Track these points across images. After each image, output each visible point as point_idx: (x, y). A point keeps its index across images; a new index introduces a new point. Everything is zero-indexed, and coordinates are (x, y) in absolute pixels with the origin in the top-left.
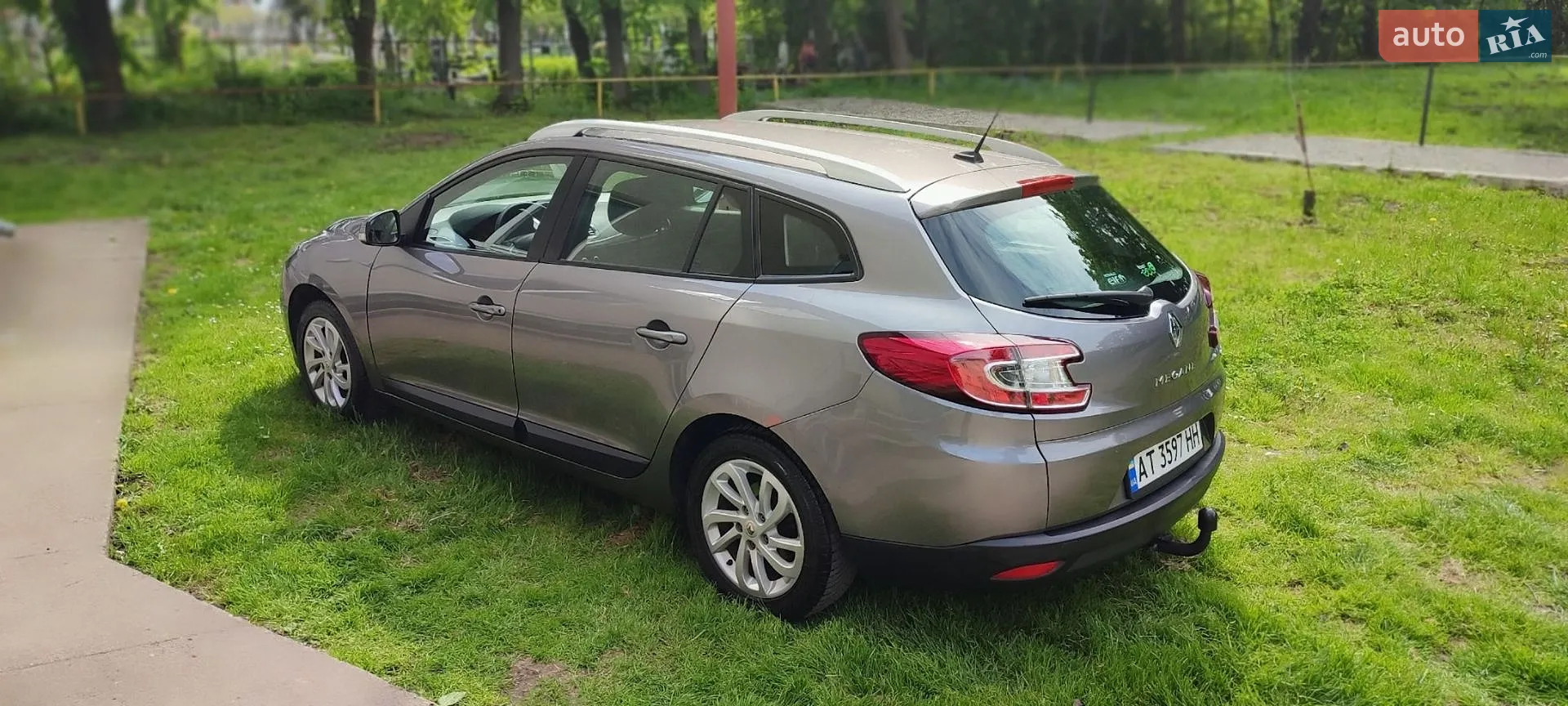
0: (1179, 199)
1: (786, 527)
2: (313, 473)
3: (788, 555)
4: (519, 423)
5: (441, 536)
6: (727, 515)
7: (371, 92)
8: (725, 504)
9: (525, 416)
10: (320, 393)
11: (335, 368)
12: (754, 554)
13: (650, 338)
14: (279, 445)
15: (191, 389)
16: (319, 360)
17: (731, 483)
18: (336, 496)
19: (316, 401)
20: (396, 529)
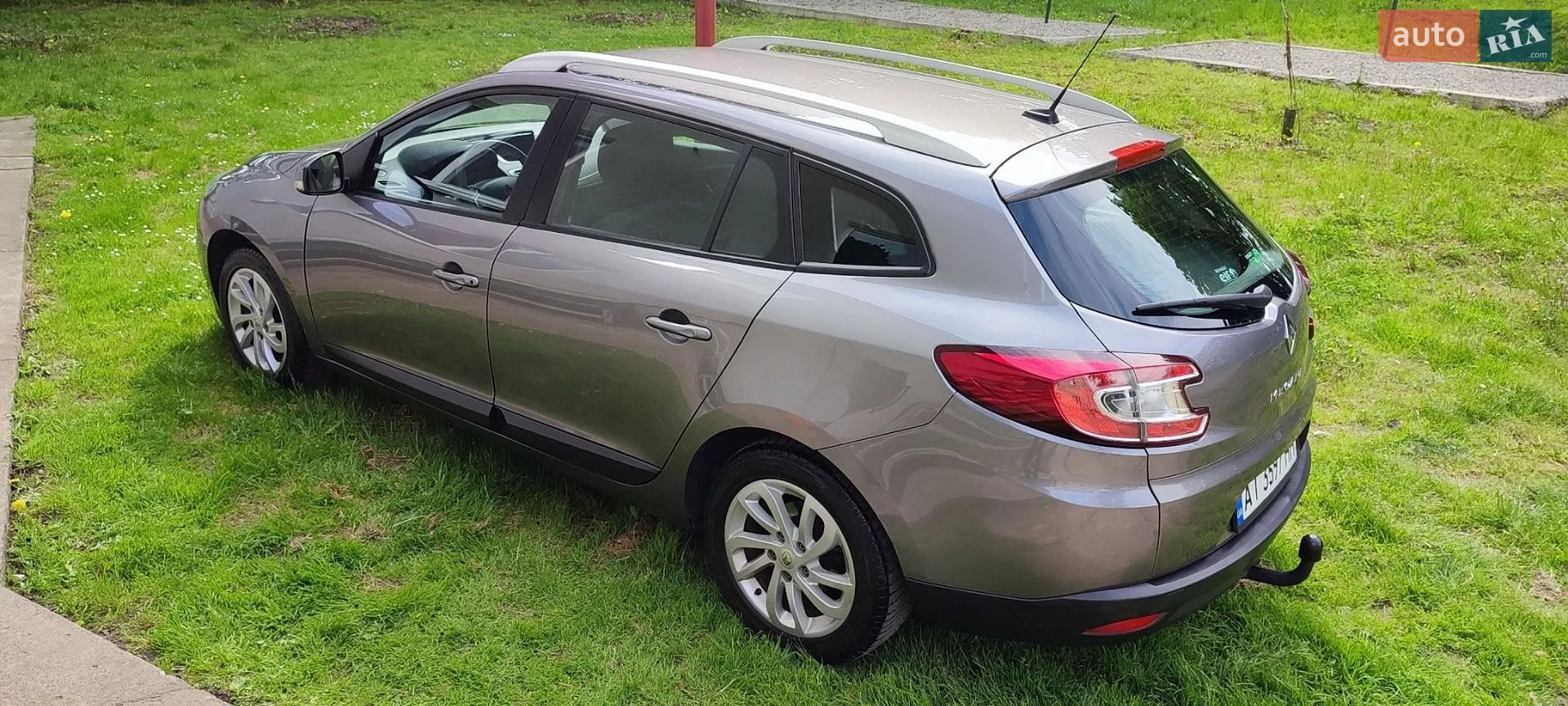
1: (832, 561)
3: (834, 593)
4: (495, 411)
5: (408, 547)
6: (756, 540)
8: (752, 526)
9: (501, 403)
10: (249, 353)
11: (266, 327)
12: (790, 588)
13: (662, 329)
14: (205, 421)
15: (96, 343)
16: (246, 317)
17: (763, 503)
18: (278, 492)
19: (244, 362)
20: (353, 536)
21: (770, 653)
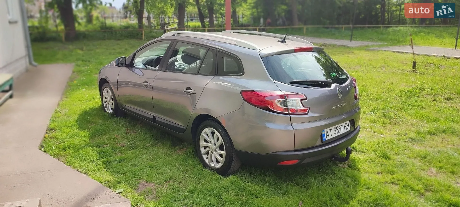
0: (374, 64)
1: (221, 148)
2: (99, 130)
3: (221, 155)
4: (154, 117)
5: (131, 148)
6: (206, 144)
7: (142, 31)
8: (206, 141)
9: (156, 115)
10: (106, 109)
11: (110, 102)
12: (213, 155)
13: (186, 92)
14: (93, 122)
15: (73, 107)
16: (106, 100)
17: (207, 135)
18: (104, 136)
19: (105, 111)
20: (118, 146)
21: (208, 171)
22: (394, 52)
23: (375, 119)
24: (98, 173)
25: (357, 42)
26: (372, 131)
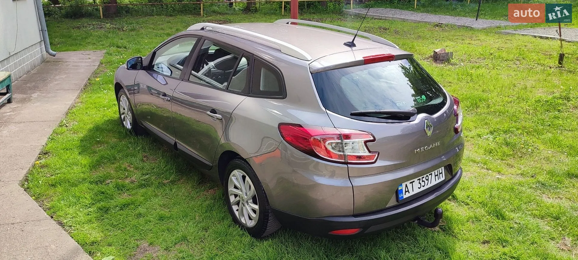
0: (504, 55)
1: (254, 199)
5: (141, 186)
6: (236, 191)
8: (236, 187)
9: (177, 141)
10: (124, 122)
11: (128, 114)
12: (244, 208)
13: (211, 116)
14: (103, 143)
16: (124, 111)
17: (237, 179)
18: (113, 166)
19: (123, 125)
20: (127, 181)
22: (535, 37)
23: (492, 148)
24: (86, 227)
25: (484, 20)
26: (485, 167)
